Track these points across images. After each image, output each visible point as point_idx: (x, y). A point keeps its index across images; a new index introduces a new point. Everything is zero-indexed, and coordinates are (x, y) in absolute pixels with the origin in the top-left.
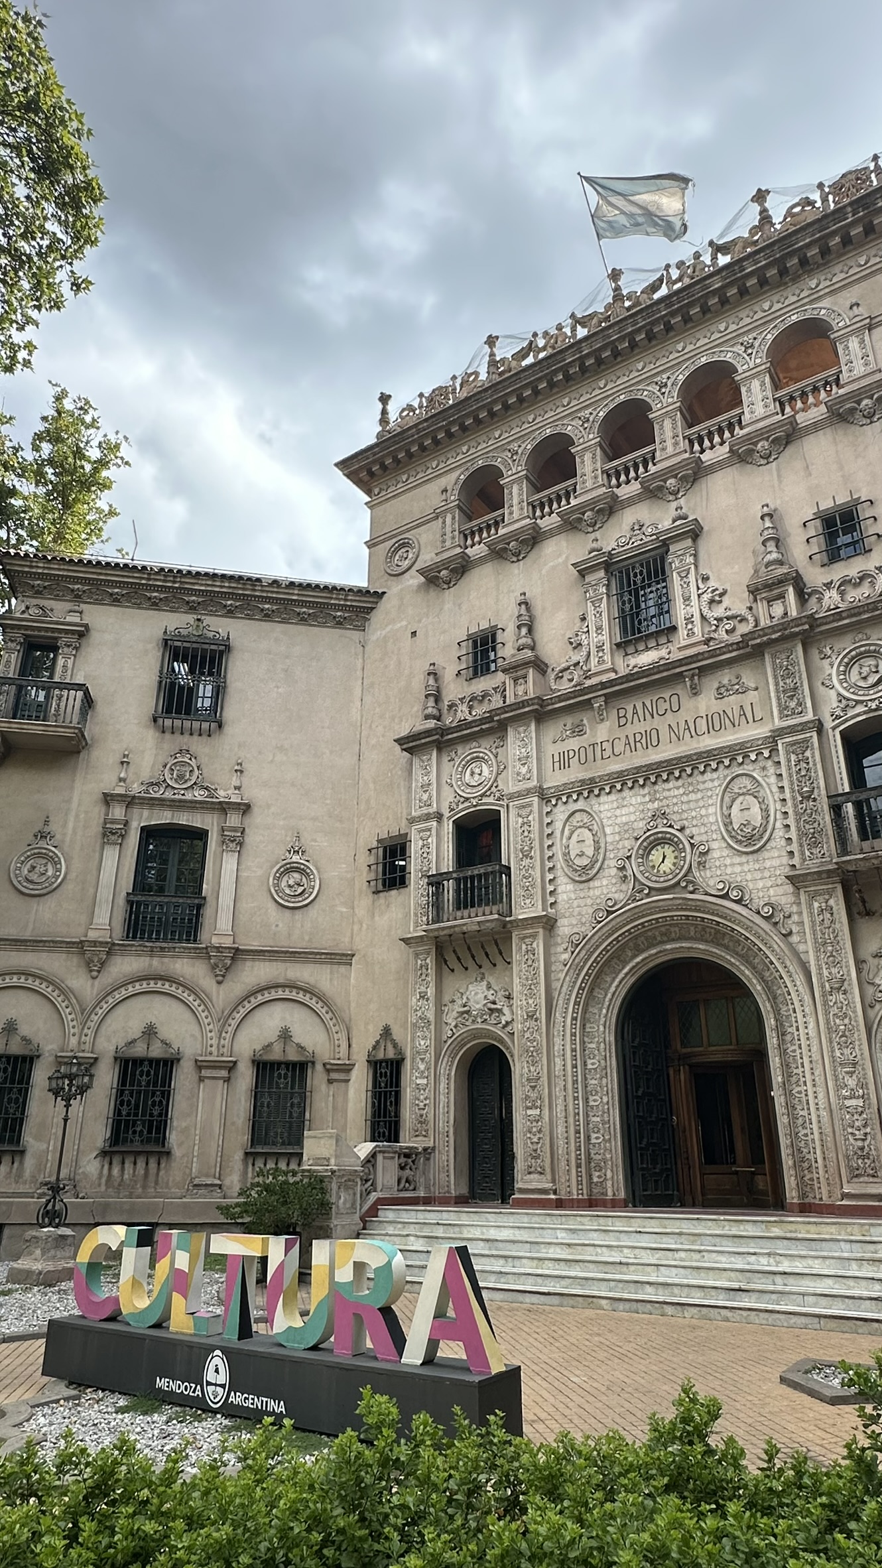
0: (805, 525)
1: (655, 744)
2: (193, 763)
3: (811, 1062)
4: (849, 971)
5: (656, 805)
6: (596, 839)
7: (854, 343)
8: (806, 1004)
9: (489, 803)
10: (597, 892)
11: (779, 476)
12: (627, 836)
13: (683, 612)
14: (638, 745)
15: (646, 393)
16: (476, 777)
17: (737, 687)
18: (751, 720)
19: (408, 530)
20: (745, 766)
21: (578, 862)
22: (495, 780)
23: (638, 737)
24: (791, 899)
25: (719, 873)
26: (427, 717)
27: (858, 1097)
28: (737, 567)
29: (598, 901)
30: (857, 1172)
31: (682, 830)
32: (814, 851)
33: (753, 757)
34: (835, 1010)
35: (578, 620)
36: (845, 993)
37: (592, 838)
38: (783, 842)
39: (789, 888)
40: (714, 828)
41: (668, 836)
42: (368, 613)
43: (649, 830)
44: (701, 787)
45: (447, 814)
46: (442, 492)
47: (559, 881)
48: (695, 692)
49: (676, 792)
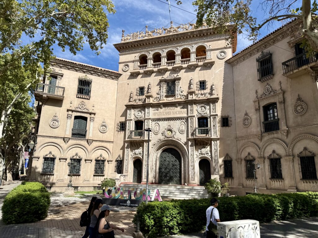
1: (170, 114)
2: (85, 104)
3: (187, 165)
5: (169, 124)
7: (209, 53)
9: (141, 119)
12: (164, 128)
13: (177, 93)
14: (167, 114)
15: (175, 50)
16: (139, 114)
19: (128, 63)
25: (177, 136)
26: (130, 101)
27: (193, 170)
28: (186, 87)
29: (159, 138)
31: (172, 129)
32: (191, 135)
35: (159, 90)
37: (158, 128)
39: (186, 140)
40: (177, 129)
42: (118, 78)
43: (168, 128)
44: (176, 122)
45: (133, 120)
46: (135, 57)
47: (152, 134)
48: (177, 107)
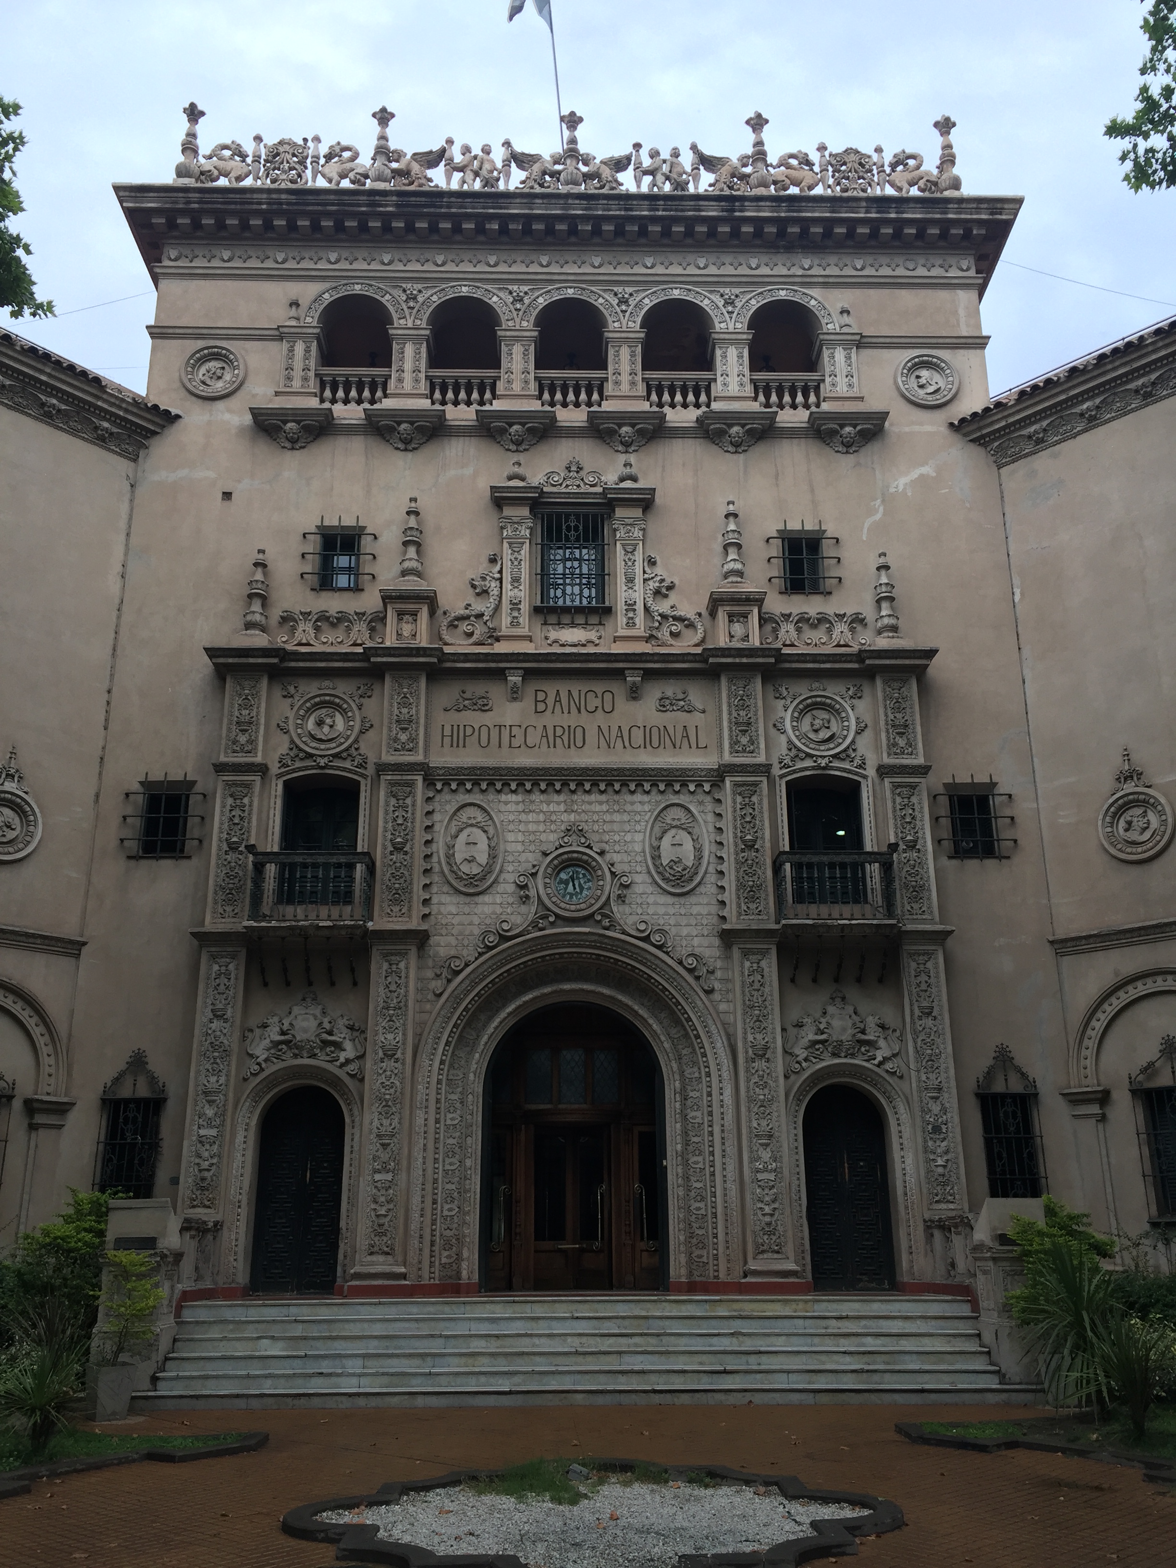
0: (768, 541)
1: (579, 744)
3: (723, 1131)
4: (774, 1038)
5: (572, 817)
6: (493, 844)
7: (840, 354)
8: (725, 1068)
9: (345, 768)
10: (487, 910)
11: (745, 471)
12: (532, 848)
13: (624, 594)
14: (558, 740)
15: (603, 301)
16: (326, 729)
17: (682, 703)
18: (694, 745)
19: (228, 338)
20: (682, 797)
21: (465, 868)
22: (356, 741)
23: (559, 731)
24: (717, 953)
25: (639, 911)
26: (249, 626)
27: (771, 1171)
28: (688, 561)
29: (488, 921)
30: (762, 1248)
31: (602, 853)
32: (750, 905)
33: (692, 787)
34: (755, 1079)
35: (484, 560)
36: (768, 1060)
37: (486, 841)
38: (714, 890)
39: (717, 942)
40: (639, 858)
41: (585, 858)
42: (146, 438)
43: (561, 846)
44: (628, 807)
45: (274, 769)
46: (291, 305)
47: (434, 889)
48: (634, 694)
49: (598, 808)
